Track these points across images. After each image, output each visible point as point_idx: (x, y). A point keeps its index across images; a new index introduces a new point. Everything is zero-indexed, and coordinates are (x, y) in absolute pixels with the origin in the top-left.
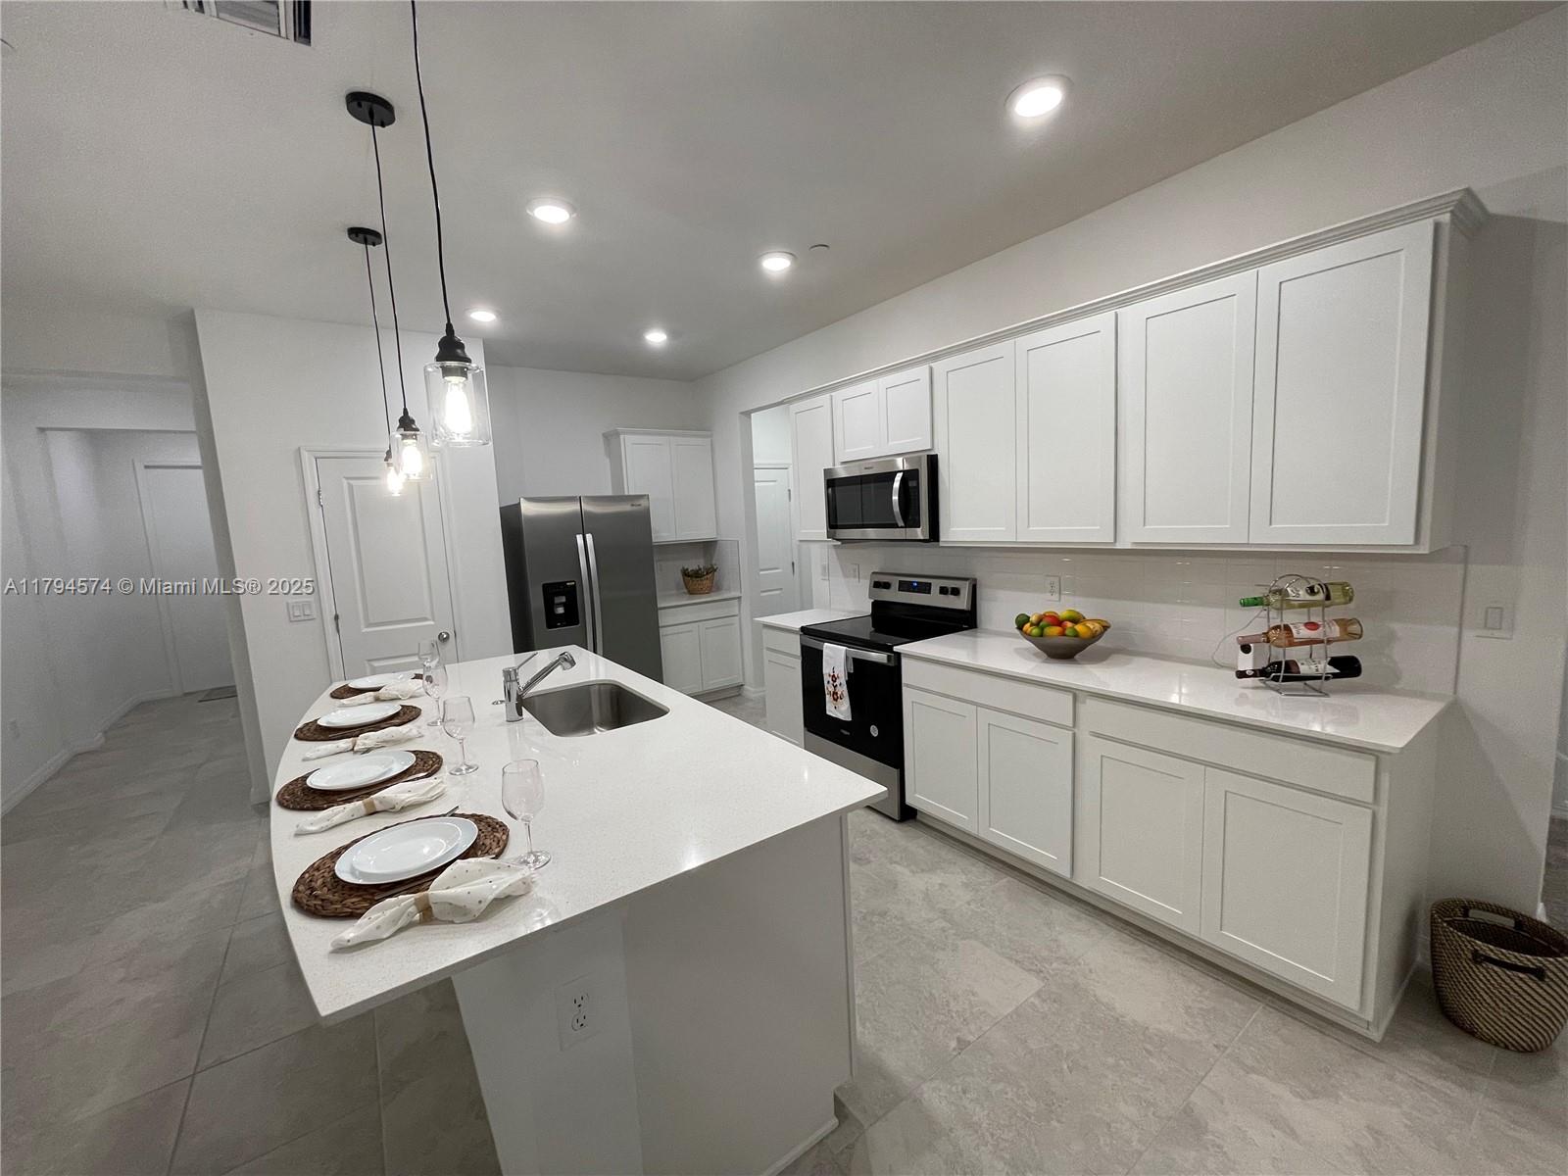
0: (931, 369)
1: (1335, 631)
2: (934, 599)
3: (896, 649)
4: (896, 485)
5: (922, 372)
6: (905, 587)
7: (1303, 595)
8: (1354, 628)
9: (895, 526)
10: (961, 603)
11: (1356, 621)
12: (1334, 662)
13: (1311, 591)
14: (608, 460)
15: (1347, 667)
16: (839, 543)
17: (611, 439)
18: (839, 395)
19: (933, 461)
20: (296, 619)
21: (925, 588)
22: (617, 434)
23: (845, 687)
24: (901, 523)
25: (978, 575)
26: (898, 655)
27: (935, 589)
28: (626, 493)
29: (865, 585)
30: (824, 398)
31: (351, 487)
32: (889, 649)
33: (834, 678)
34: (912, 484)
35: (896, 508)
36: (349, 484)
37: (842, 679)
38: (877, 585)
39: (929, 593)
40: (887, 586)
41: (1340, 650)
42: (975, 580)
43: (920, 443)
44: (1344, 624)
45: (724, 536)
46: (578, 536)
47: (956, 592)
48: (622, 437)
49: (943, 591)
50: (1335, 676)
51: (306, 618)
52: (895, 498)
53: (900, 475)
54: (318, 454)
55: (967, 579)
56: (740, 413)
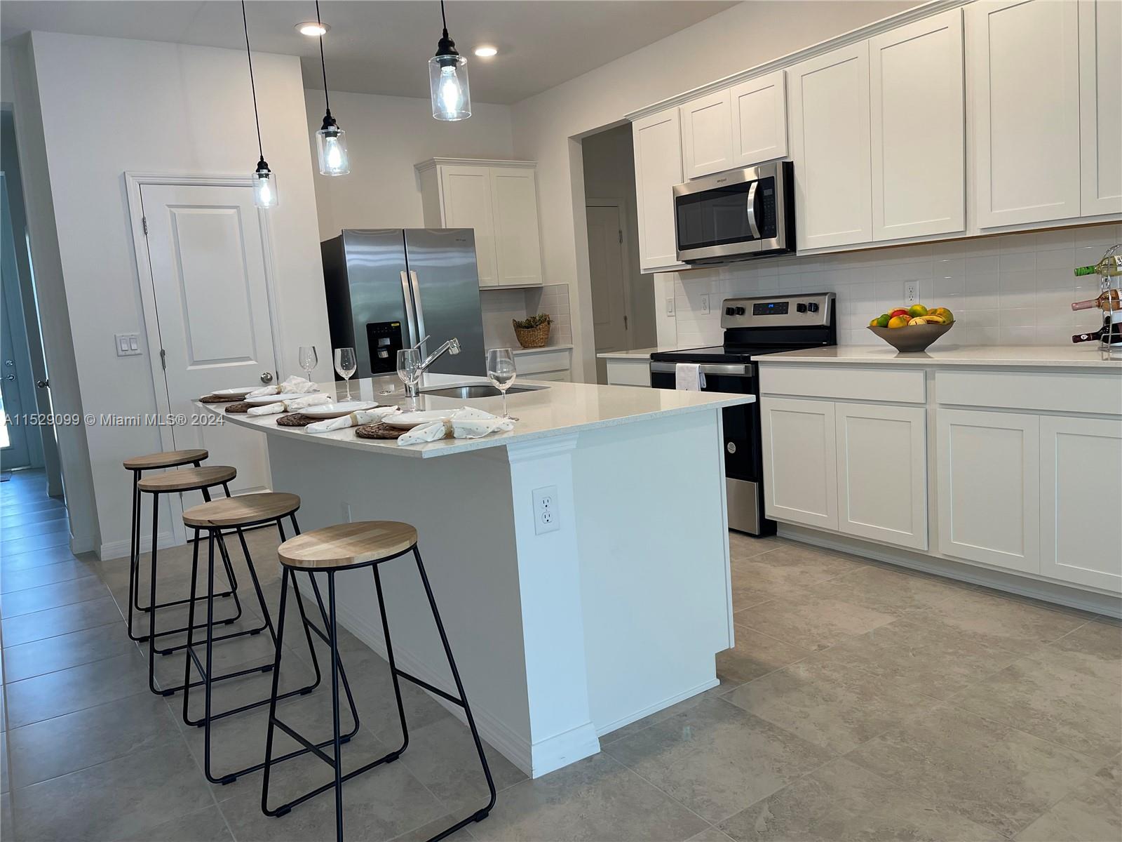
0: (786, 74)
2: (793, 318)
3: (753, 358)
4: (751, 196)
5: (776, 77)
6: (761, 310)
9: (751, 238)
10: (822, 318)
14: (420, 195)
16: (689, 267)
17: (425, 170)
18: (688, 107)
19: (788, 168)
20: (123, 353)
21: (782, 309)
22: (432, 164)
24: (757, 235)
25: (837, 290)
26: (756, 363)
27: (792, 308)
28: (444, 227)
29: (718, 313)
30: (672, 112)
31: (173, 215)
32: (746, 360)
34: (767, 192)
35: (752, 220)
36: (171, 211)
38: (730, 312)
39: (787, 313)
40: (741, 311)
42: (835, 294)
43: (775, 151)
45: (550, 281)
46: (402, 272)
47: (815, 308)
48: (438, 167)
49: (801, 308)
51: (133, 353)
52: (751, 210)
53: (754, 185)
54: (142, 180)
55: (825, 294)
56: (569, 138)
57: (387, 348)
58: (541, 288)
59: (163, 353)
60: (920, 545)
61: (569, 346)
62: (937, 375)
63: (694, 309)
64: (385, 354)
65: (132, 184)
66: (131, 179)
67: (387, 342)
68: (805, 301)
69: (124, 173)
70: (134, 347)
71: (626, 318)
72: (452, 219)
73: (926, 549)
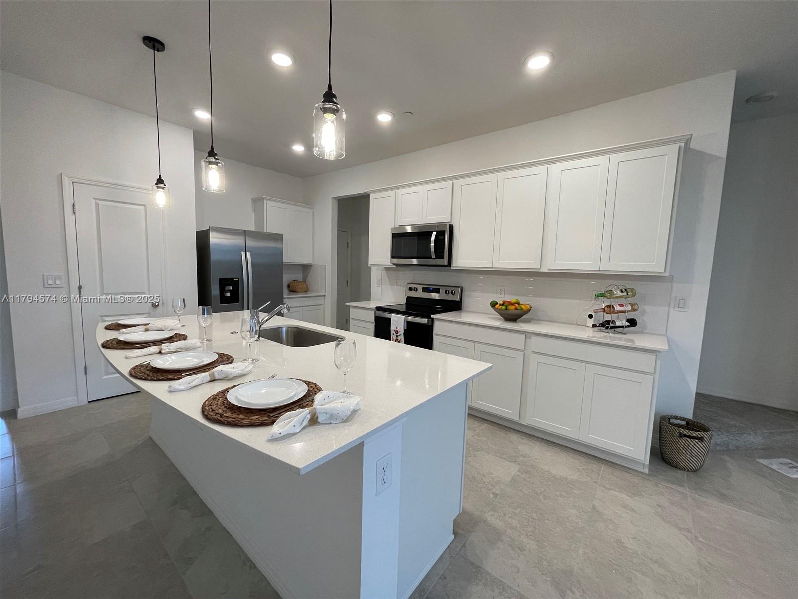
0: (453, 183)
1: (630, 308)
2: (442, 296)
3: (432, 317)
4: (433, 238)
5: (447, 184)
6: (425, 290)
7: (619, 293)
8: (636, 307)
9: (431, 258)
10: (456, 298)
11: (635, 304)
12: (628, 321)
13: (622, 291)
14: (254, 214)
15: (633, 323)
16: (394, 266)
17: (258, 202)
18: (400, 192)
19: (451, 227)
20: (49, 286)
21: (437, 291)
22: (262, 199)
23: (403, 337)
24: (434, 256)
25: (465, 285)
26: (433, 319)
27: (442, 291)
28: (265, 231)
29: (404, 289)
30: (392, 193)
31: (97, 205)
32: (428, 317)
33: (397, 332)
34: (441, 237)
35: (433, 249)
36: (96, 202)
37: (402, 332)
39: (439, 293)
40: (416, 289)
41: (631, 316)
42: (463, 287)
43: (445, 218)
44: (632, 305)
45: (316, 263)
46: (242, 252)
47: (453, 293)
48: (265, 201)
49: (447, 292)
50: (629, 326)
51: (56, 286)
52: (432, 244)
53: (435, 233)
54: (74, 180)
55: (459, 287)
56: (333, 198)
57: (230, 291)
58: (311, 265)
59: (80, 287)
60: (515, 418)
61: (323, 293)
62: (532, 338)
63: (391, 284)
64: (229, 294)
65: (66, 182)
66: (66, 178)
67: (231, 288)
68: (450, 289)
69: (61, 174)
70: (58, 282)
71: (347, 281)
72: (270, 228)
73: (518, 420)
